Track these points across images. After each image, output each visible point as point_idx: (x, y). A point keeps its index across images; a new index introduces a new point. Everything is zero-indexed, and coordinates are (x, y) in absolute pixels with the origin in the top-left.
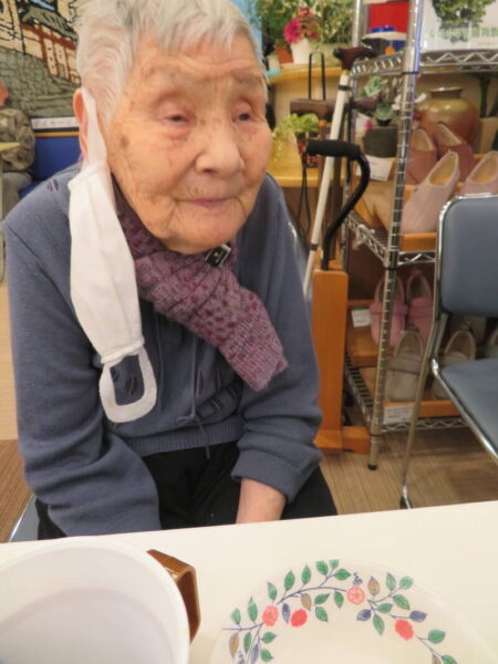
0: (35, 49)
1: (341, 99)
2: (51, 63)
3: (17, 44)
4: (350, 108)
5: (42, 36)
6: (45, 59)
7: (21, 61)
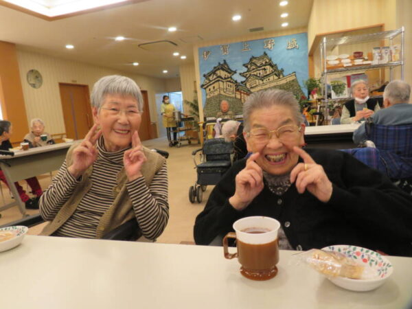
0: (238, 96)
1: (319, 106)
2: (242, 100)
3: (234, 95)
4: (320, 107)
5: (241, 93)
6: (241, 99)
7: (234, 100)
